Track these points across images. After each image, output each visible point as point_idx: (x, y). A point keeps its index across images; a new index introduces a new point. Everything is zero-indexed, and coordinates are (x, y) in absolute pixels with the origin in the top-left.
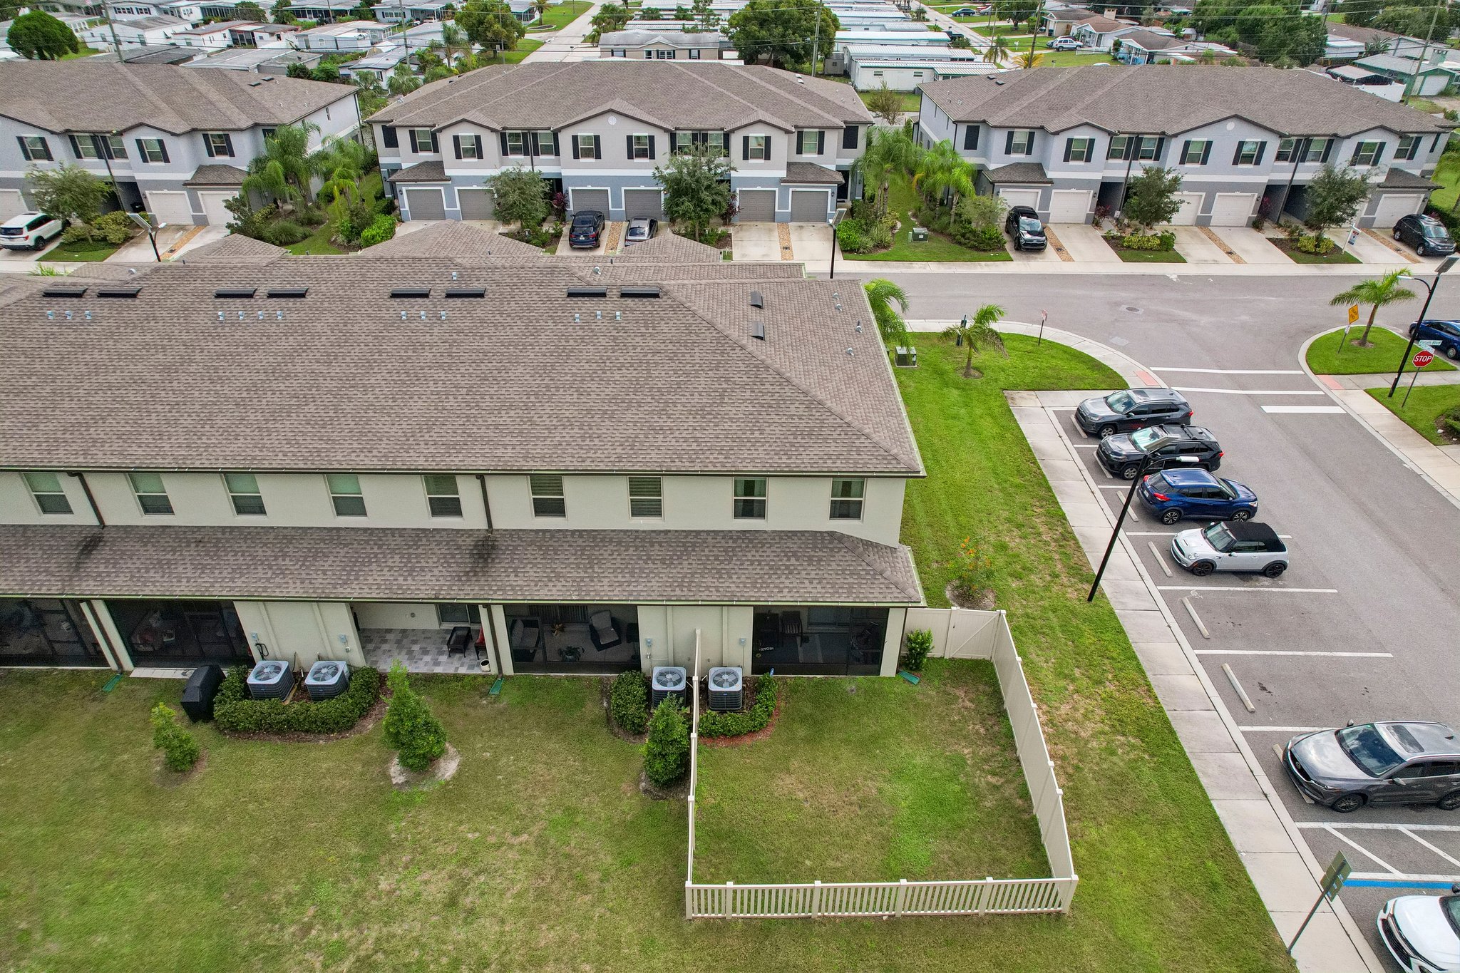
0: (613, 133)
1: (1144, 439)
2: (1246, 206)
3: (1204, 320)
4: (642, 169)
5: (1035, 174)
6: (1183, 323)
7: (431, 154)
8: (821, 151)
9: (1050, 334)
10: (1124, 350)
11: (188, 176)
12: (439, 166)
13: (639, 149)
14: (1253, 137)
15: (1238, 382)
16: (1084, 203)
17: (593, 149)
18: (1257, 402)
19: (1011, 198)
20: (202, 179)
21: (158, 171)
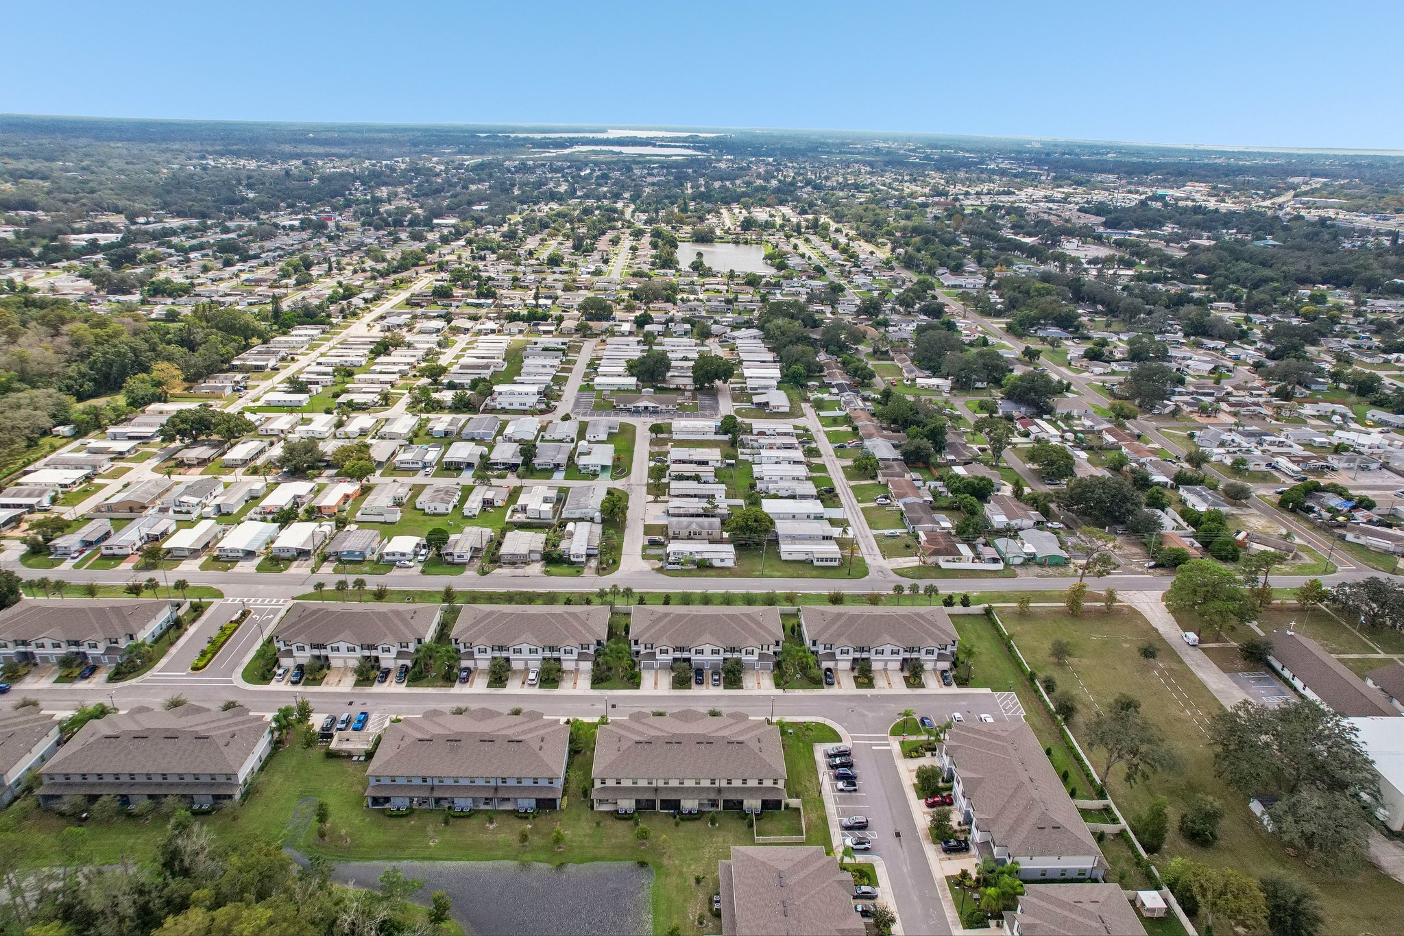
1: (838, 760)
2: (898, 665)
3: (870, 715)
4: (716, 657)
5: (832, 657)
6: (864, 716)
7: (651, 650)
9: (829, 722)
10: (846, 728)
12: (654, 654)
15: (870, 739)
16: (848, 665)
17: (702, 652)
18: (872, 745)
19: (826, 664)
20: (582, 657)
21: (568, 657)
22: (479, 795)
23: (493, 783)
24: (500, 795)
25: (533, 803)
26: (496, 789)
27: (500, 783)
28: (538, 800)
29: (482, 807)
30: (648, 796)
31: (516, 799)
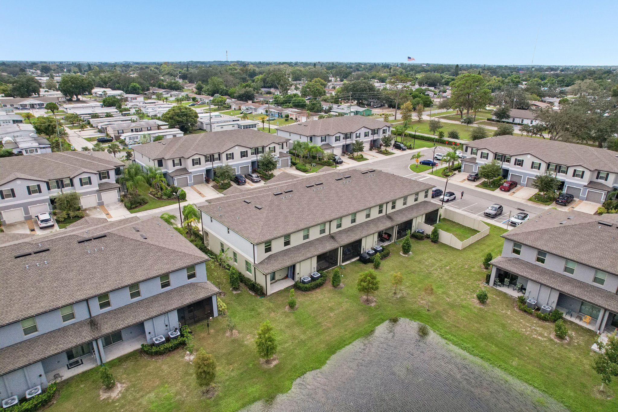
0: (237, 151)
4: (245, 160)
5: (329, 146)
7: (179, 166)
8: (283, 149)
11: (98, 188)
13: (244, 155)
14: (367, 130)
20: (103, 188)
21: (87, 188)
22: (52, 350)
23: (81, 314)
24: (107, 329)
25: (174, 320)
26: (93, 323)
27: (96, 309)
28: (181, 311)
29: (67, 374)
30: (329, 247)
31: (140, 326)
